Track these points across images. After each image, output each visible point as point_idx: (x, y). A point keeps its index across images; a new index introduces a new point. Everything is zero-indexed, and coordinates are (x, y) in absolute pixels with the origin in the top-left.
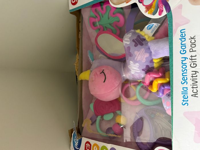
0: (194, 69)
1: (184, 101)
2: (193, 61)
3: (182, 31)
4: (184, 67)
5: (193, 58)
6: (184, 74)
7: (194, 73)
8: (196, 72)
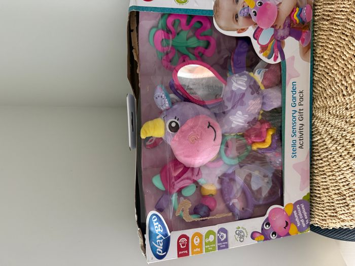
0: (301, 122)
1: (293, 153)
2: (301, 114)
3: (294, 84)
4: (294, 120)
5: (301, 111)
6: (294, 127)
7: (301, 126)
8: (302, 125)
